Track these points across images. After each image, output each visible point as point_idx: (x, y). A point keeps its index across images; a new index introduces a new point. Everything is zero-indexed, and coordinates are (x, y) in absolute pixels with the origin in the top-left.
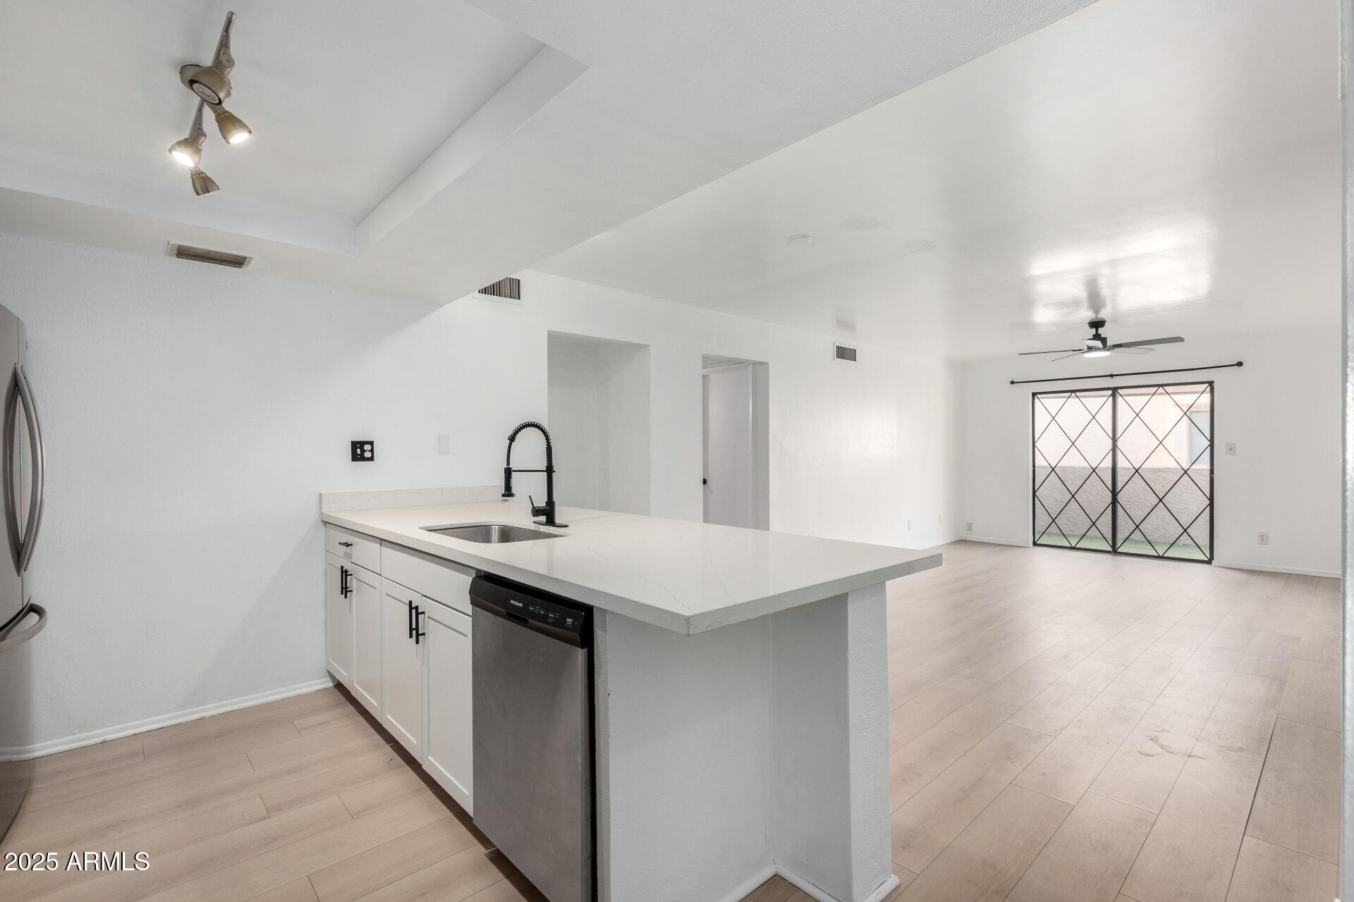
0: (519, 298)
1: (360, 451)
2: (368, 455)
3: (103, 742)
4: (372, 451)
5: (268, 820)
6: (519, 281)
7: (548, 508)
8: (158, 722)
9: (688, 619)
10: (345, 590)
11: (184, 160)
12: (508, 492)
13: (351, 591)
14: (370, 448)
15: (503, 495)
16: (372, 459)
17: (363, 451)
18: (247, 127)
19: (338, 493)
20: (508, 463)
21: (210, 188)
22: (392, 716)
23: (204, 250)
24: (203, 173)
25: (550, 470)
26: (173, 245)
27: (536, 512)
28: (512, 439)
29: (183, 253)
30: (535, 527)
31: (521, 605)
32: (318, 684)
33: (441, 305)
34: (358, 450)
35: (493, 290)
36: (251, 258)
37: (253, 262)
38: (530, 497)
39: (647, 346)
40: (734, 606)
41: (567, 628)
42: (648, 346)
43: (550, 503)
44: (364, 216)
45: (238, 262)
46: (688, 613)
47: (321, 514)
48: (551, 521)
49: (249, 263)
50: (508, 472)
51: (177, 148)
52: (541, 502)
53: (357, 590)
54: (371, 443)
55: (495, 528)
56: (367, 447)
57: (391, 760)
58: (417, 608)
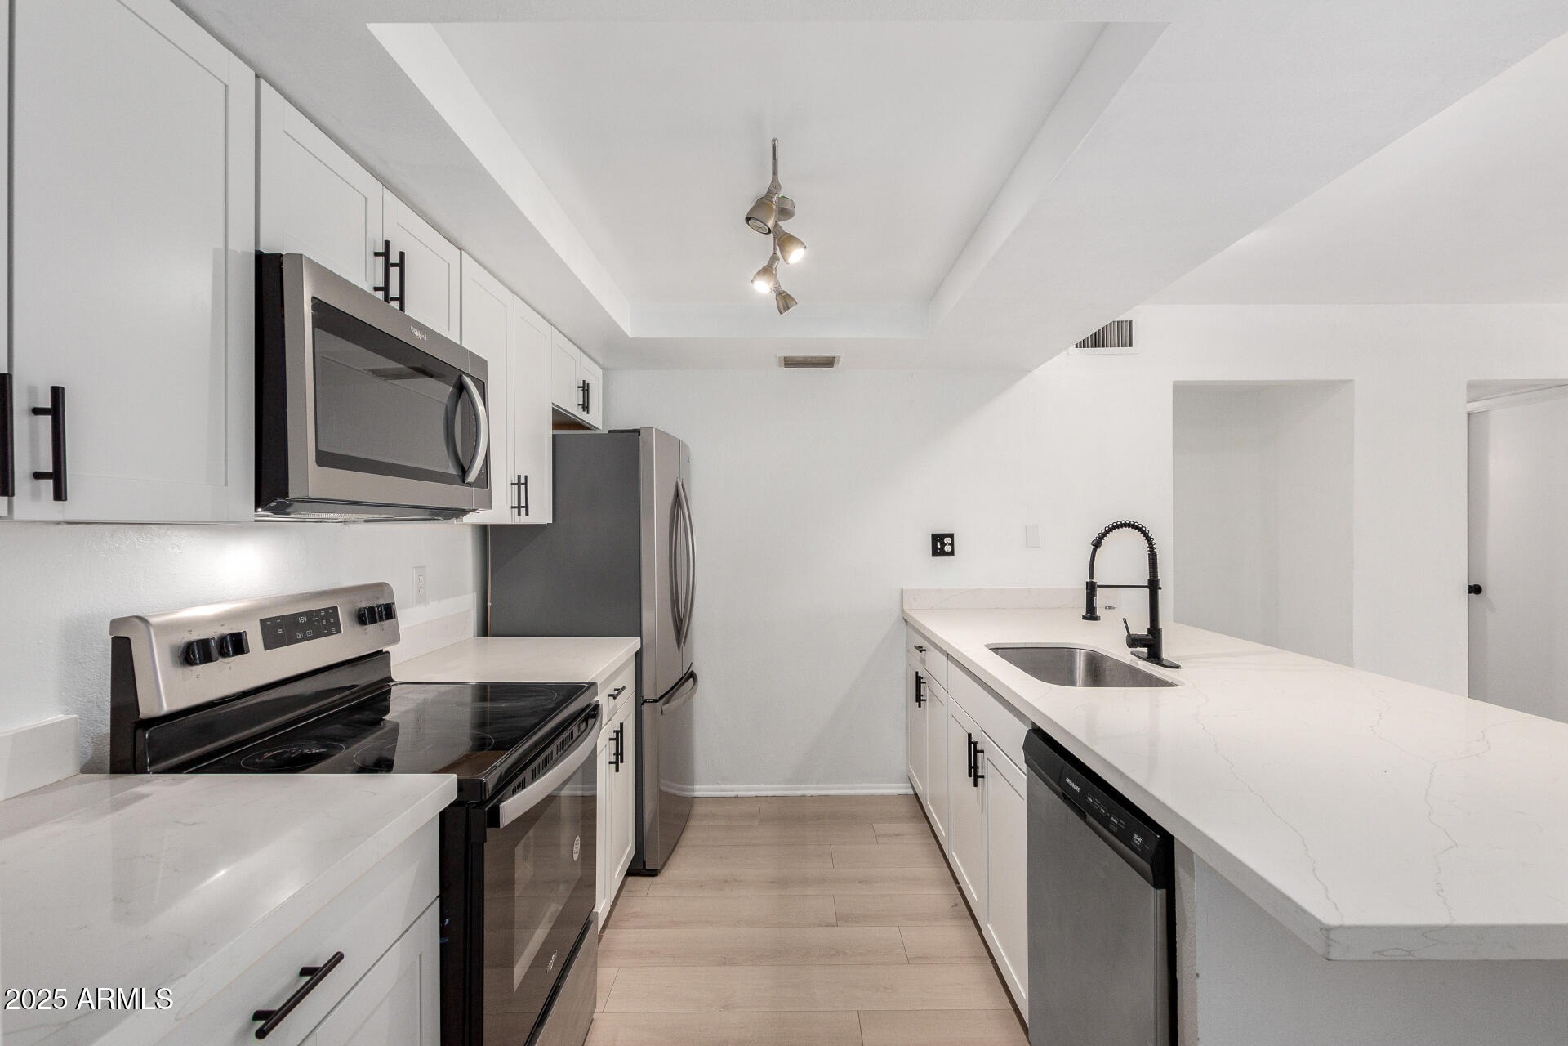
0: (1131, 345)
1: (941, 545)
2: (948, 549)
3: (736, 797)
4: (952, 544)
5: (835, 928)
6: (1130, 322)
7: (1151, 637)
8: (774, 790)
9: (1327, 930)
10: (919, 698)
11: (763, 287)
12: (1091, 614)
13: (925, 700)
14: (950, 542)
15: (1084, 618)
16: (952, 553)
17: (943, 545)
18: (802, 243)
19: (918, 590)
20: (1091, 575)
21: (789, 306)
22: (957, 854)
23: (802, 357)
24: (784, 292)
25: (1153, 586)
26: (779, 358)
27: (1133, 642)
28: (1097, 544)
29: (790, 363)
30: (1131, 660)
31: (1078, 789)
32: (900, 788)
33: (1029, 371)
34: (939, 544)
35: (1096, 340)
36: (839, 357)
37: (842, 359)
38: (1125, 620)
39: (1347, 382)
40: (1446, 927)
41: (1134, 849)
42: (1351, 381)
43: (1154, 630)
44: (933, 294)
45: (829, 362)
46: (1329, 918)
47: (903, 611)
48: (1155, 656)
49: (838, 361)
50: (1091, 588)
51: (758, 278)
52: (1141, 628)
53: (930, 700)
54: (951, 536)
55: (1080, 652)
56: (947, 540)
57: (956, 905)
58: (976, 744)
